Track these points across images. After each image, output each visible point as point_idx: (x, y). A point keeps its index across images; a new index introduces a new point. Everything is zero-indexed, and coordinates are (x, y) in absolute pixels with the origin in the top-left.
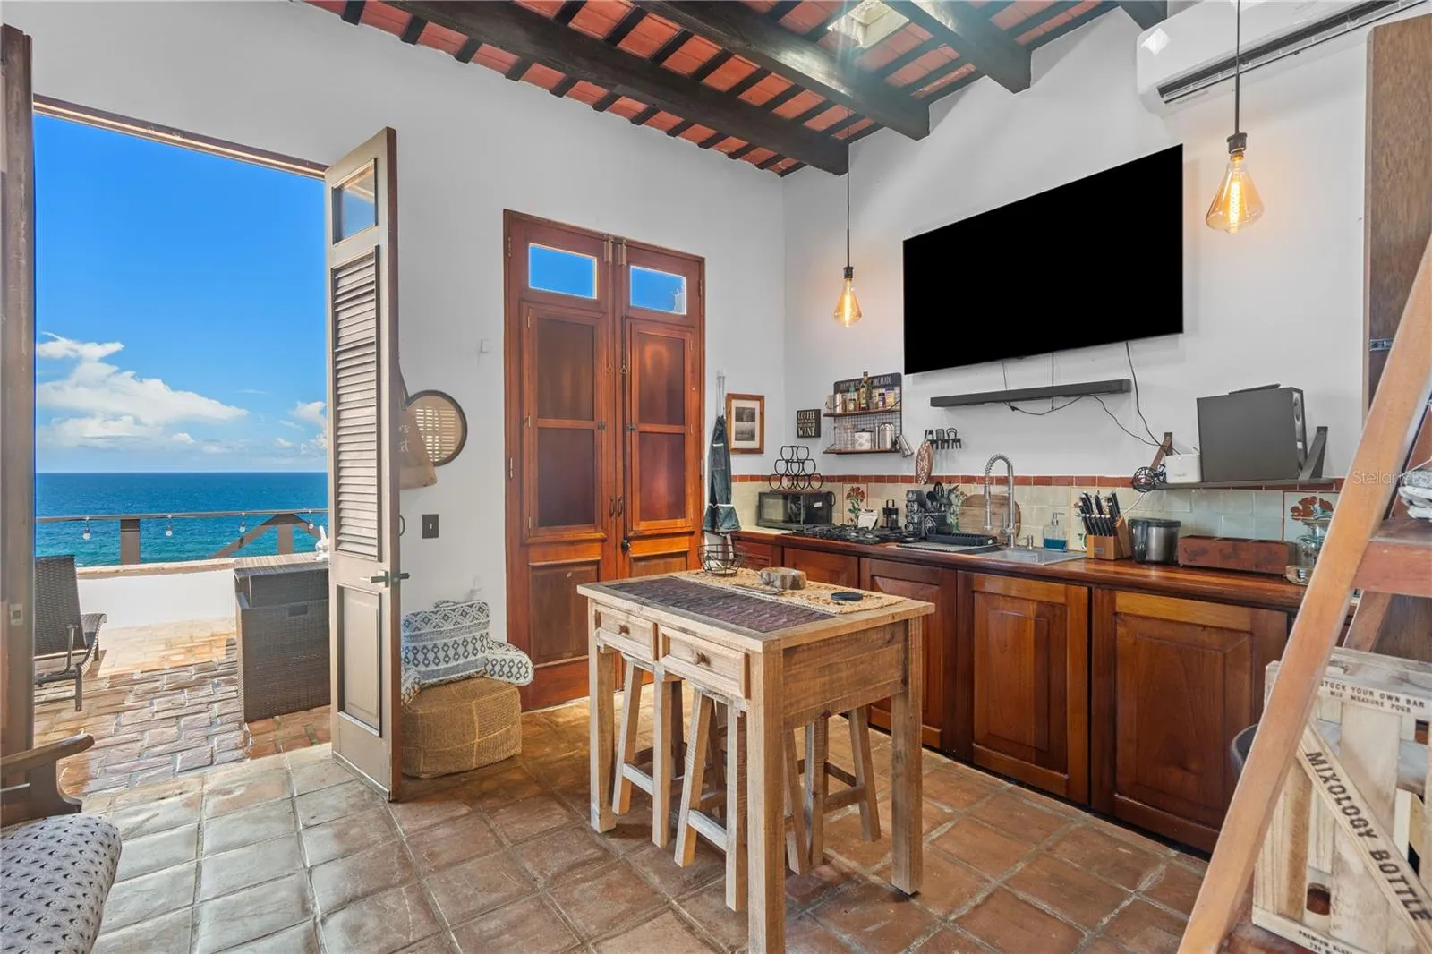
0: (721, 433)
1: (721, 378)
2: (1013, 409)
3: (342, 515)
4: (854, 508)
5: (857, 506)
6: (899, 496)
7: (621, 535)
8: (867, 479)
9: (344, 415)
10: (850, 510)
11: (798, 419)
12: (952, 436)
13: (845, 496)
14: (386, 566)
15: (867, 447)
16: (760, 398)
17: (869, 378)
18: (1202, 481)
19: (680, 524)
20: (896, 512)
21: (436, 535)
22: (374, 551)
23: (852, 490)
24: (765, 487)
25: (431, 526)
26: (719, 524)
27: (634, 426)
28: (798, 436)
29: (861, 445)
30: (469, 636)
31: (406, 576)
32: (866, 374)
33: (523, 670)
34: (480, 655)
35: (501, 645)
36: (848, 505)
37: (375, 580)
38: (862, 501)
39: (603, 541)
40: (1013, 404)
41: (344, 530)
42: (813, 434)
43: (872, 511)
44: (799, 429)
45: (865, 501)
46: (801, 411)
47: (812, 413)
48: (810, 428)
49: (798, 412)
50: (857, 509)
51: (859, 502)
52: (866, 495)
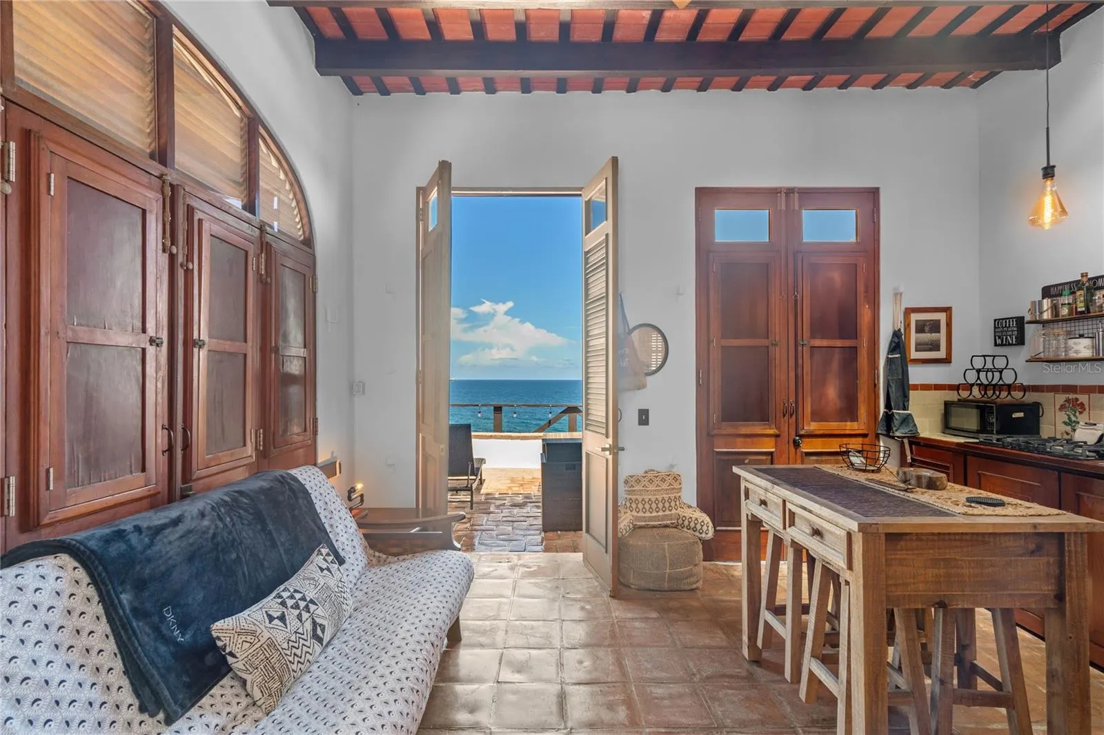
0: (898, 344)
1: (897, 295)
3: (589, 407)
4: (1071, 421)
5: (1074, 419)
7: (793, 433)
8: (1088, 390)
9: (591, 343)
10: (1065, 423)
11: (995, 327)
13: (1058, 407)
14: (610, 441)
15: (1087, 353)
16: (947, 310)
17: (1090, 280)
19: (850, 427)
21: (647, 424)
22: (604, 431)
23: (1068, 400)
24: (952, 396)
25: (644, 416)
26: (894, 429)
27: (805, 342)
28: (996, 345)
29: (1077, 352)
30: (666, 497)
31: (623, 449)
32: (1085, 275)
33: (705, 528)
34: (674, 511)
35: (690, 507)
36: (1062, 417)
37: (604, 449)
38: (1081, 413)
39: (777, 436)
41: (590, 418)
42: (1014, 342)
43: (1095, 425)
44: (997, 337)
45: (1086, 413)
46: (999, 319)
47: (1013, 321)
48: (1010, 337)
49: (995, 320)
50: (1074, 421)
51: (1077, 414)
52: (1087, 407)
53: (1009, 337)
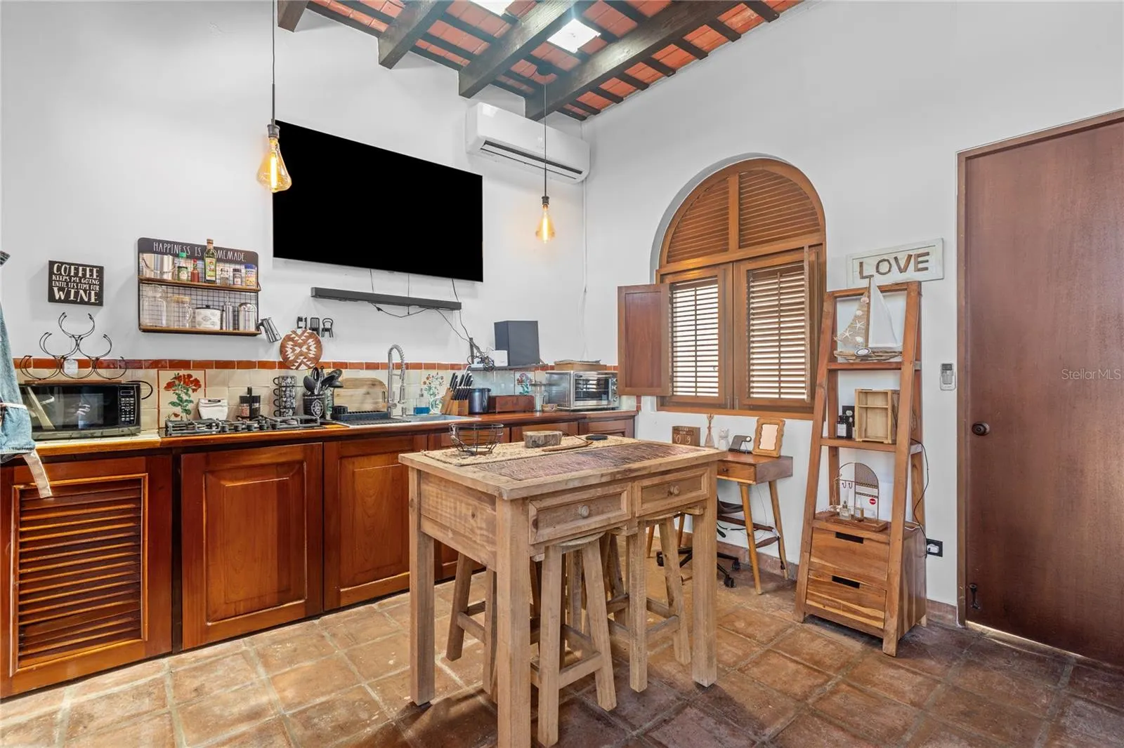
2: (379, 309)
4: (181, 401)
5: (185, 397)
6: (263, 383)
8: (203, 365)
10: (173, 404)
11: (51, 273)
12: (328, 326)
13: (163, 384)
15: (215, 326)
17: (215, 248)
18: (509, 365)
20: (257, 399)
23: (177, 378)
24: (23, 376)
28: (52, 298)
32: (210, 242)
36: (171, 396)
38: (194, 390)
40: (378, 305)
42: (93, 300)
43: (219, 401)
44: (56, 289)
45: (201, 391)
46: (63, 263)
47: (91, 271)
48: (85, 291)
49: (52, 264)
50: (186, 401)
51: (190, 392)
52: (202, 383)
53: (81, 292)
